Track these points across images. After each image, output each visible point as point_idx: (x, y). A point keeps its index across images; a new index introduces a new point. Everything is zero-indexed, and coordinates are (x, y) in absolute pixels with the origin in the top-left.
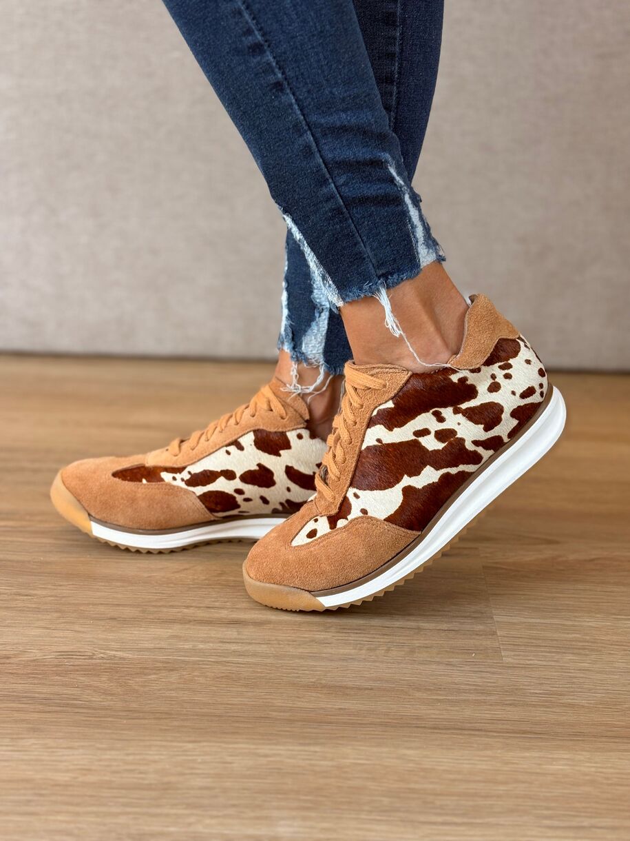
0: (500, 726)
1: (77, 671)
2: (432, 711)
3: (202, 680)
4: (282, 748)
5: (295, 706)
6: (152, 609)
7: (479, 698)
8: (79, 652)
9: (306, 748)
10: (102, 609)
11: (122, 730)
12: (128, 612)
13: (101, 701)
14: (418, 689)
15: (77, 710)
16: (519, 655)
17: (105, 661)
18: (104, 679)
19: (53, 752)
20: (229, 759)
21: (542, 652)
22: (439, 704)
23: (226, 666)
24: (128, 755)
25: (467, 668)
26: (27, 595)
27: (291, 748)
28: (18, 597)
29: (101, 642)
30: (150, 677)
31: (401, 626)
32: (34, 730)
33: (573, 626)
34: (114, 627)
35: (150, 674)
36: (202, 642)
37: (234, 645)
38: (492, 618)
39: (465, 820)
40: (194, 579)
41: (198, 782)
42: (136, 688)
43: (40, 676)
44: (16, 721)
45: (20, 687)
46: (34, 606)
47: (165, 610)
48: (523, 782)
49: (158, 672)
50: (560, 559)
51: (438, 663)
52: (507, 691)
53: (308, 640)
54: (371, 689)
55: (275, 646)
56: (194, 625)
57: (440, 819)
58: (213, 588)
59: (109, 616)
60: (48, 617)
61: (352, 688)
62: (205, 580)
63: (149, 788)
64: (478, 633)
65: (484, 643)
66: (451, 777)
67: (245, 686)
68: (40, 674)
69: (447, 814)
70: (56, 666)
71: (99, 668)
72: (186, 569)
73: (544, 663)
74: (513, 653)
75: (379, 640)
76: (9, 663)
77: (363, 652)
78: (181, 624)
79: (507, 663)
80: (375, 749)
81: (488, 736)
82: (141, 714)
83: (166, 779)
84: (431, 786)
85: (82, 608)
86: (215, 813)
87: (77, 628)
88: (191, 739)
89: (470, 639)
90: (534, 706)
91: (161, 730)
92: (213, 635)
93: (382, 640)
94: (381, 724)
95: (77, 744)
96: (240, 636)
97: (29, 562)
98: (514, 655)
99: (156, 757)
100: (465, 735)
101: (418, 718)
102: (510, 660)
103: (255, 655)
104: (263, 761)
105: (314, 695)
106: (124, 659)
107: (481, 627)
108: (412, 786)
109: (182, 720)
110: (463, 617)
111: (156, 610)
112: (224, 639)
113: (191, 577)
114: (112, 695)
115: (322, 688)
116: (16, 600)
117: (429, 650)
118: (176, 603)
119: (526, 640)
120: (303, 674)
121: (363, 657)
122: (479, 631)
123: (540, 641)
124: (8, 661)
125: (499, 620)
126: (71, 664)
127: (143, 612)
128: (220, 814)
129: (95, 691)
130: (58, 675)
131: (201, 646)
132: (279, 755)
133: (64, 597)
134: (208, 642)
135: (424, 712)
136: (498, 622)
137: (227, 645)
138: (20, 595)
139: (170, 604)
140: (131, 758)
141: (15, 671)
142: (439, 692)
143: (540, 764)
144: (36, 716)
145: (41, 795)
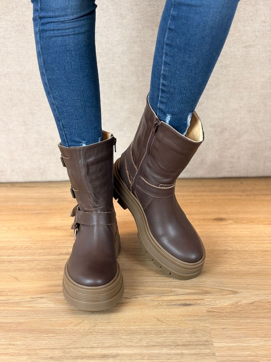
6: (69, 351)
10: (46, 352)
12: (58, 353)
26: (13, 345)
31: (175, 353)
33: (247, 346)
38: (213, 344)
40: (84, 329)
46: (17, 352)
47: (73, 350)
50: (239, 303)
58: (93, 335)
59: (49, 356)
60: (24, 359)
62: (89, 329)
64: (207, 355)
72: (80, 323)
78: (81, 359)
85: (38, 352)
97: (12, 323)
107: (208, 351)
110: (200, 345)
113: (82, 328)
116: (9, 348)
118: (78, 346)
119: (228, 358)
122: (208, 353)
125: (215, 345)
127: (64, 352)
133: (30, 345)
136: (215, 347)
138: (10, 345)
139: (75, 346)
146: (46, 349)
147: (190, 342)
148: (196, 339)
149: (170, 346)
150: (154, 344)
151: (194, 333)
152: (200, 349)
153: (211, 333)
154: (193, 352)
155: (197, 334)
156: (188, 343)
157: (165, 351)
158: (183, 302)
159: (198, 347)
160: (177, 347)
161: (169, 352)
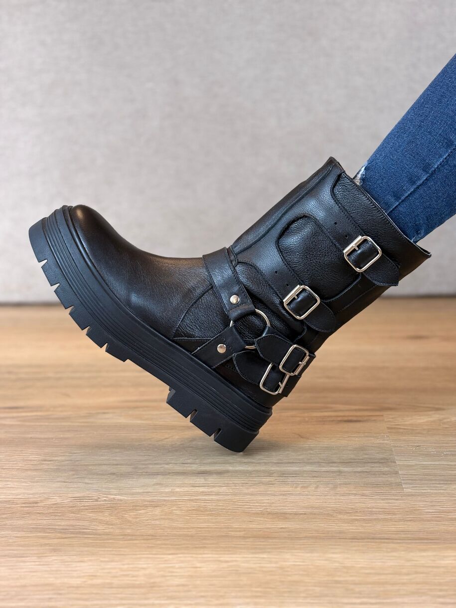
0: (403, 536)
1: (87, 509)
2: (351, 527)
3: (178, 512)
4: (238, 556)
5: (247, 527)
6: (141, 466)
7: (387, 517)
8: (88, 497)
9: (257, 556)
10: (104, 467)
11: (119, 548)
12: (124, 469)
13: (104, 529)
14: (340, 513)
15: (86, 536)
16: (416, 487)
17: (107, 502)
18: (106, 514)
19: (68, 565)
20: (198, 565)
21: (433, 484)
22: (356, 522)
23: (196, 502)
24: (124, 565)
25: (377, 497)
26: (50, 461)
27: (245, 556)
28: (44, 462)
29: (104, 490)
30: (140, 512)
31: (325, 471)
32: (55, 550)
34: (113, 479)
35: (141, 510)
36: (178, 487)
37: (202, 488)
38: (395, 462)
39: (378, 601)
41: (177, 581)
42: (131, 519)
43: (59, 514)
44: (41, 545)
45: (45, 522)
46: (55, 467)
47: (151, 466)
48: (422, 573)
49: (146, 508)
50: (445, 421)
51: (355, 495)
52: (407, 512)
53: (256, 482)
54: (305, 514)
55: (233, 487)
56: (172, 476)
57: (359, 601)
59: (110, 472)
60: (66, 475)
61: (291, 514)
63: (140, 586)
64: (385, 473)
65: (390, 479)
66: (367, 571)
67: (210, 515)
68: (60, 513)
69: (364, 597)
70: (72, 507)
71: (103, 507)
73: (435, 491)
74: (411, 486)
75: (311, 481)
76: (37, 507)
77: (298, 489)
78: (163, 475)
79: (407, 493)
80: (309, 555)
81: (393, 543)
82: (134, 537)
83: (152, 580)
84: (351, 579)
85: (90, 467)
86: (189, 602)
87: (87, 481)
88: (170, 552)
89: (379, 477)
90: (429, 521)
91: (148, 547)
92: (186, 482)
93: (312, 481)
94: (312, 537)
95: (86, 559)
96: (206, 482)
97: (52, 438)
98: (412, 487)
99: (145, 566)
100: (376, 542)
101: (341, 532)
102: (409, 490)
103: (217, 494)
104: (225, 565)
105: (262, 519)
106: (121, 500)
107: (386, 469)
108: (337, 579)
109: (164, 540)
110: (372, 462)
111: (144, 466)
112: (194, 484)
114: (112, 525)
115: (268, 514)
116: (43, 464)
117: (348, 486)
118: (160, 461)
119: (421, 477)
120: (253, 505)
121: (298, 492)
122: (386, 472)
123: (432, 477)
124: (36, 505)
125: (399, 463)
126: (83, 505)
127: (136, 468)
128: (192, 602)
129: (100, 523)
130: (73, 513)
131: (178, 490)
132: (236, 561)
133: (78, 461)
134: (183, 487)
135: (344, 528)
136: (398, 465)
137: (197, 488)
138: (45, 460)
139: (155, 462)
140: (126, 566)
141: (41, 512)
142: (356, 514)
143: (434, 561)
144: (56, 541)
145: (60, 594)
146: (104, 464)
147: (354, 459)
148: (366, 456)
149: (319, 462)
150: (291, 461)
151: (362, 450)
152: (373, 467)
153: (392, 451)
154: (359, 469)
155: (367, 451)
156: (350, 461)
157: (308, 468)
158: (346, 419)
159: (369, 465)
160: (331, 465)
161: (316, 469)
